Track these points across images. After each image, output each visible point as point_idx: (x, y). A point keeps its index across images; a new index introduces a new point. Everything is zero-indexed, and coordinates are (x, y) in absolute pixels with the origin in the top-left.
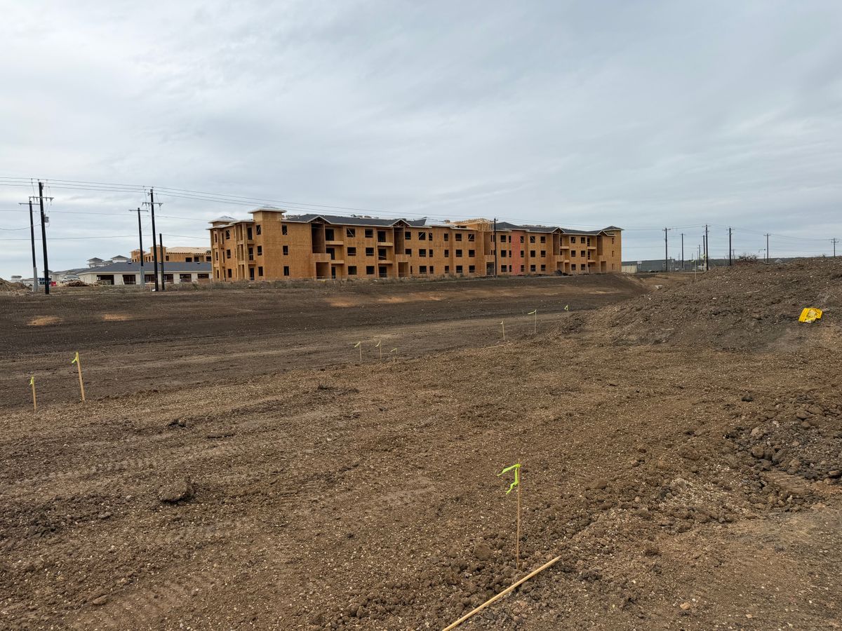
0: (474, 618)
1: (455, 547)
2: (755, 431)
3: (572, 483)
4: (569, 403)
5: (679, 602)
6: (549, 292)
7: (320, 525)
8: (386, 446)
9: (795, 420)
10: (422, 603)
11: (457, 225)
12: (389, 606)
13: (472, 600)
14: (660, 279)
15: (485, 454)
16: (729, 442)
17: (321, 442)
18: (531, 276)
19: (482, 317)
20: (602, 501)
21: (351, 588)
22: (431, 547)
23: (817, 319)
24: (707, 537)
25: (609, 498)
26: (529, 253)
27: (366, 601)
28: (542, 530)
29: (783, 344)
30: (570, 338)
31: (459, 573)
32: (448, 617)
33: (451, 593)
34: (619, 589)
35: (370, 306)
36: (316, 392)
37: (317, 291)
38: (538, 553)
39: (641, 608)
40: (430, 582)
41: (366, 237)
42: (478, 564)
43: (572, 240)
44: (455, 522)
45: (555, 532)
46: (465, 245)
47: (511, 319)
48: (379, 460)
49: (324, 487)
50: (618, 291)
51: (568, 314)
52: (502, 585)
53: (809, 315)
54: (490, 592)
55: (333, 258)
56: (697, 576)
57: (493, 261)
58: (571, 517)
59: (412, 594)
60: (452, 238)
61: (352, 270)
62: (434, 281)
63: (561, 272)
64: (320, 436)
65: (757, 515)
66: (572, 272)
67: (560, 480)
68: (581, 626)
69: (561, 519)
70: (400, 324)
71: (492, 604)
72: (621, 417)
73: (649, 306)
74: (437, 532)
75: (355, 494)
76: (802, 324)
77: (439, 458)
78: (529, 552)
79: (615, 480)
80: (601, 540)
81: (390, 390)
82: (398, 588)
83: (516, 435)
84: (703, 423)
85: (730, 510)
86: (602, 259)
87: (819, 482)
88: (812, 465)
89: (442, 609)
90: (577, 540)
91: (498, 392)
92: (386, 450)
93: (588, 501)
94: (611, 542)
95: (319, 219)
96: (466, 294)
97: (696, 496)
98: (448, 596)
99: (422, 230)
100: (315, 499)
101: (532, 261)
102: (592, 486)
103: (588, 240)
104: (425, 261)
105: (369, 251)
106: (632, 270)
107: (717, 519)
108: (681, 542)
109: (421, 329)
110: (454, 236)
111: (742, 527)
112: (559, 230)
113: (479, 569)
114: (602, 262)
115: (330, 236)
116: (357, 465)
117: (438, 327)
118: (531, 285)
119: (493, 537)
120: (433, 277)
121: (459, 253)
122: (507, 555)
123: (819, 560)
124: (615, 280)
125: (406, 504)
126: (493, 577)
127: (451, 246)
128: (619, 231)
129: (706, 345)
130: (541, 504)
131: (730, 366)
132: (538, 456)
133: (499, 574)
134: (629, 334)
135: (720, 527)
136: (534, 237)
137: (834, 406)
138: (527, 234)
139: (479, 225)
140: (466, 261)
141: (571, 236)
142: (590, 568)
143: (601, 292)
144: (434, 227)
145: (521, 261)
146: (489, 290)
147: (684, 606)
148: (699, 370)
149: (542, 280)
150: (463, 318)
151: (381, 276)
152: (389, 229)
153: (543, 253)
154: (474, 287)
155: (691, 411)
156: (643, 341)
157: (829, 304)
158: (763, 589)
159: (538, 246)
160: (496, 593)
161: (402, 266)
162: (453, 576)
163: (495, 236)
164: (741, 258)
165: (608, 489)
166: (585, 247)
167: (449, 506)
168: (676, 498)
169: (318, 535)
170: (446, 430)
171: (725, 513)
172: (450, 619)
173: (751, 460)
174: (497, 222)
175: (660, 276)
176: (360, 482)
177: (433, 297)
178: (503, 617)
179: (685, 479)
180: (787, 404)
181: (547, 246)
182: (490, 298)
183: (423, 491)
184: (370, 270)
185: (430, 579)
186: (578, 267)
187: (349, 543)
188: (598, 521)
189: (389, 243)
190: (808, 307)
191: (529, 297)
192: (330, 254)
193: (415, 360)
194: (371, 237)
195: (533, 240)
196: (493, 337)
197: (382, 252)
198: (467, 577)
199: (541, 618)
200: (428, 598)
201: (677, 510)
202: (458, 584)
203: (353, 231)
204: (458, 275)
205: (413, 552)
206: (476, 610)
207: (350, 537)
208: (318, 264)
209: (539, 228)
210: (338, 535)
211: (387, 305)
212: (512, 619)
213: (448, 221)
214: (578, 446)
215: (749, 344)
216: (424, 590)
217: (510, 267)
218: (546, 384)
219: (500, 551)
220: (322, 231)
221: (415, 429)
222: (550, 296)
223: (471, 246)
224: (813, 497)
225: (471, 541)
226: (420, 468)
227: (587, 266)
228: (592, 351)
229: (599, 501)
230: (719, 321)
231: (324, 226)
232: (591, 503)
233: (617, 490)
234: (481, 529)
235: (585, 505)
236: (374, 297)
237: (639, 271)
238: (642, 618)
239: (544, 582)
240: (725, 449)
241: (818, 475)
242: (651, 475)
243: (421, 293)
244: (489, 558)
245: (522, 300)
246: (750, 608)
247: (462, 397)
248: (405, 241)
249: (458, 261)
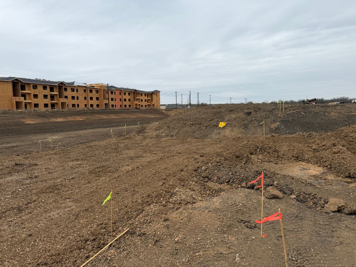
0: (90, 263)
1: (83, 231)
2: (203, 168)
3: (137, 196)
4: (138, 163)
5: (175, 238)
6: (133, 116)
7: (13, 232)
8: (51, 190)
9: (216, 163)
10: (66, 260)
11: (90, 86)
12: (49, 265)
13: (90, 254)
14: (174, 111)
15: (100, 188)
16: (195, 173)
17: (15, 192)
18: (125, 110)
19: (103, 127)
20: (148, 202)
21: (29, 260)
22: (72, 233)
23: (224, 126)
24: (186, 210)
25: (151, 200)
26: (124, 100)
27: (37, 266)
28: (123, 218)
29: (214, 135)
30: (139, 135)
31: (85, 243)
32: (79, 264)
33: (81, 253)
34: (153, 237)
35: (47, 123)
36: (13, 166)
37: (16, 116)
38: (120, 228)
39: (161, 243)
40: (70, 250)
41: (43, 89)
42: (94, 237)
43: (141, 95)
44: (84, 220)
45: (128, 218)
46: (94, 95)
47: (116, 128)
48: (47, 197)
49: (16, 214)
50: (159, 116)
51: (139, 126)
52: (104, 245)
53: (222, 124)
54: (99, 249)
55: (25, 99)
56: (182, 227)
57: (108, 102)
58: (135, 210)
59: (61, 257)
60: (88, 91)
61: (36, 105)
62: (80, 111)
63: (137, 108)
64: (15, 188)
65: (203, 199)
66: (141, 108)
67: (132, 195)
68: (137, 256)
69: (131, 212)
70: (62, 131)
71: (99, 254)
72: (157, 167)
73: (169, 122)
74: (75, 226)
75: (33, 215)
76: (220, 128)
77: (78, 193)
78: (117, 228)
79: (153, 192)
80: (147, 218)
81: (55, 163)
82: (54, 256)
83: (115, 178)
84: (187, 166)
85: (194, 198)
86: (153, 103)
87: (223, 184)
88: (221, 178)
89: (76, 261)
90: (137, 220)
91: (107, 160)
92: (51, 192)
93: (142, 202)
94: (150, 218)
95: (17, 80)
96: (96, 117)
97: (183, 195)
98: (79, 255)
99: (73, 88)
100: (11, 220)
101: (125, 103)
102: (144, 196)
103: (148, 95)
104: (75, 102)
105: (45, 96)
106: (164, 108)
107: (190, 203)
108: (177, 214)
109: (73, 134)
110: (89, 91)
111: (198, 204)
112: (135, 90)
113: (94, 240)
114: (153, 104)
115: (23, 88)
116: (35, 201)
117: (82, 132)
118: (125, 113)
119: (101, 224)
120: (78, 109)
121: (91, 98)
122: (107, 231)
123: (222, 213)
124: (157, 111)
125: (61, 216)
126: (100, 242)
127: (88, 95)
128: (159, 92)
129: (189, 137)
130: (124, 206)
131: (197, 144)
132: (123, 186)
133: (103, 240)
134: (162, 133)
135: (191, 206)
136: (125, 93)
137: (228, 157)
138: (122, 91)
139: (100, 86)
140: (95, 102)
141: (140, 93)
142: (142, 231)
143: (153, 117)
144: (79, 86)
145: (120, 103)
146: (106, 115)
147: (176, 239)
148: (186, 146)
149: (129, 111)
150: (94, 128)
151: (52, 108)
152: (55, 86)
153: (129, 100)
154: (99, 114)
155: (183, 162)
156: (167, 136)
157: (228, 121)
158: (204, 227)
159: (127, 97)
160: (101, 249)
161: (63, 104)
162: (81, 245)
163: (108, 92)
164: (202, 104)
165: (150, 196)
166: (146, 98)
167: (82, 214)
168: (176, 197)
169: (12, 237)
170: (82, 179)
171: (193, 200)
172: (79, 265)
173: (202, 179)
174: (108, 85)
175: (174, 110)
176: (36, 209)
177: (79, 118)
178: (103, 259)
179: (179, 188)
180: (214, 157)
181: (131, 97)
182: (107, 119)
183: (69, 209)
184: (46, 105)
185: (70, 248)
186: (144, 106)
187: (29, 238)
188: (146, 210)
189: (56, 93)
190: (221, 122)
191: (124, 118)
192: (24, 97)
193: (68, 148)
194: (46, 89)
195: (125, 94)
196: (108, 136)
197: (52, 97)
198: (88, 244)
199: (120, 256)
200: (69, 257)
201: (176, 201)
202: (84, 248)
203: (36, 87)
204: (91, 109)
205: (63, 237)
206: (91, 258)
207: (30, 236)
208: (16, 102)
209: (127, 89)
210: (24, 236)
211: (56, 122)
212: (107, 259)
213: (86, 84)
214: (140, 180)
215: (203, 136)
216: (67, 254)
217: (115, 105)
218: (129, 155)
219: (104, 230)
220: (19, 86)
221: (66, 181)
222: (133, 118)
223: (97, 95)
224: (221, 190)
225: (91, 228)
226: (68, 198)
227: (147, 106)
228: (148, 140)
229: (147, 202)
230: (193, 127)
231: (20, 83)
232: (144, 203)
233: (154, 196)
234: (96, 221)
235: (141, 204)
236: (48, 118)
237: (167, 108)
238: (161, 247)
239: (122, 241)
240: (193, 175)
241: (223, 182)
242: (167, 189)
243: (73, 117)
244: (99, 234)
245: (121, 120)
246: (199, 235)
247: (91, 164)
248: (64, 92)
249: (91, 102)
